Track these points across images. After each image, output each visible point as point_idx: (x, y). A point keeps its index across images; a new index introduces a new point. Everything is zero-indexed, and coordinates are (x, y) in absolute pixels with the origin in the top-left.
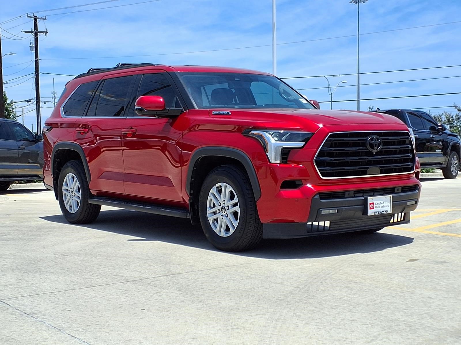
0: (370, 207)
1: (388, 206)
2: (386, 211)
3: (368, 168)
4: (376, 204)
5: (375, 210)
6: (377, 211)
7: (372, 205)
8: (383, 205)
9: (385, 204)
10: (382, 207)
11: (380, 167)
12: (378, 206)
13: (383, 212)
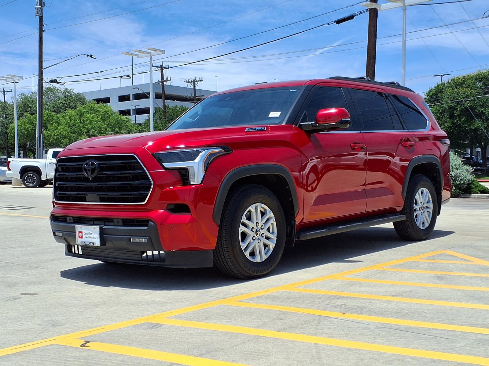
0: (79, 236)
1: (96, 238)
2: (93, 243)
3: (86, 194)
4: (85, 233)
5: (84, 239)
6: (85, 241)
7: (80, 234)
8: (91, 236)
9: (93, 236)
10: (90, 238)
11: (98, 195)
12: (87, 236)
13: (90, 244)
